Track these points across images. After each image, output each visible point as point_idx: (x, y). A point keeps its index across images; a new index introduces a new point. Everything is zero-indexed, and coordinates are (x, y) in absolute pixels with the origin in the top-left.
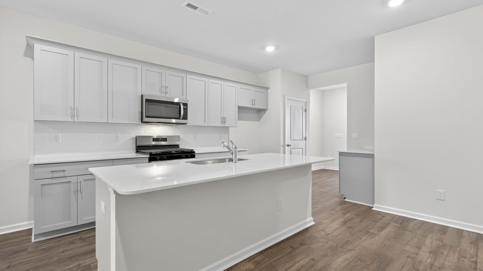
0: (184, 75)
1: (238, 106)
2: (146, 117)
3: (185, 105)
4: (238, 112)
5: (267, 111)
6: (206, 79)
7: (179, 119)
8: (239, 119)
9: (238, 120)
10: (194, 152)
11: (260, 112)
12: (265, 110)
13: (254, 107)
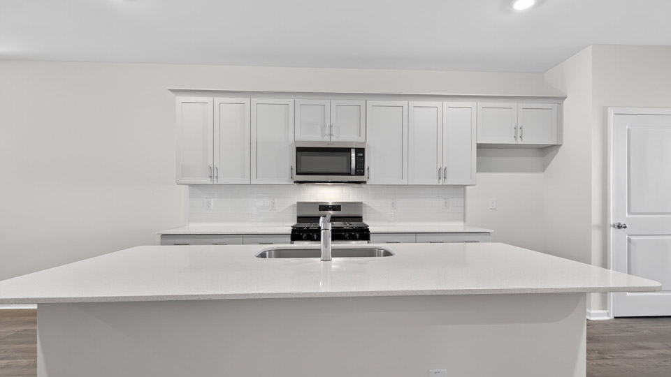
0: (362, 103)
1: (477, 144)
2: (297, 174)
3: (360, 151)
4: (477, 156)
5: (561, 149)
6: (404, 103)
7: (349, 174)
8: (480, 169)
9: (477, 171)
10: (368, 230)
11: (546, 151)
12: (554, 148)
13: (519, 142)
